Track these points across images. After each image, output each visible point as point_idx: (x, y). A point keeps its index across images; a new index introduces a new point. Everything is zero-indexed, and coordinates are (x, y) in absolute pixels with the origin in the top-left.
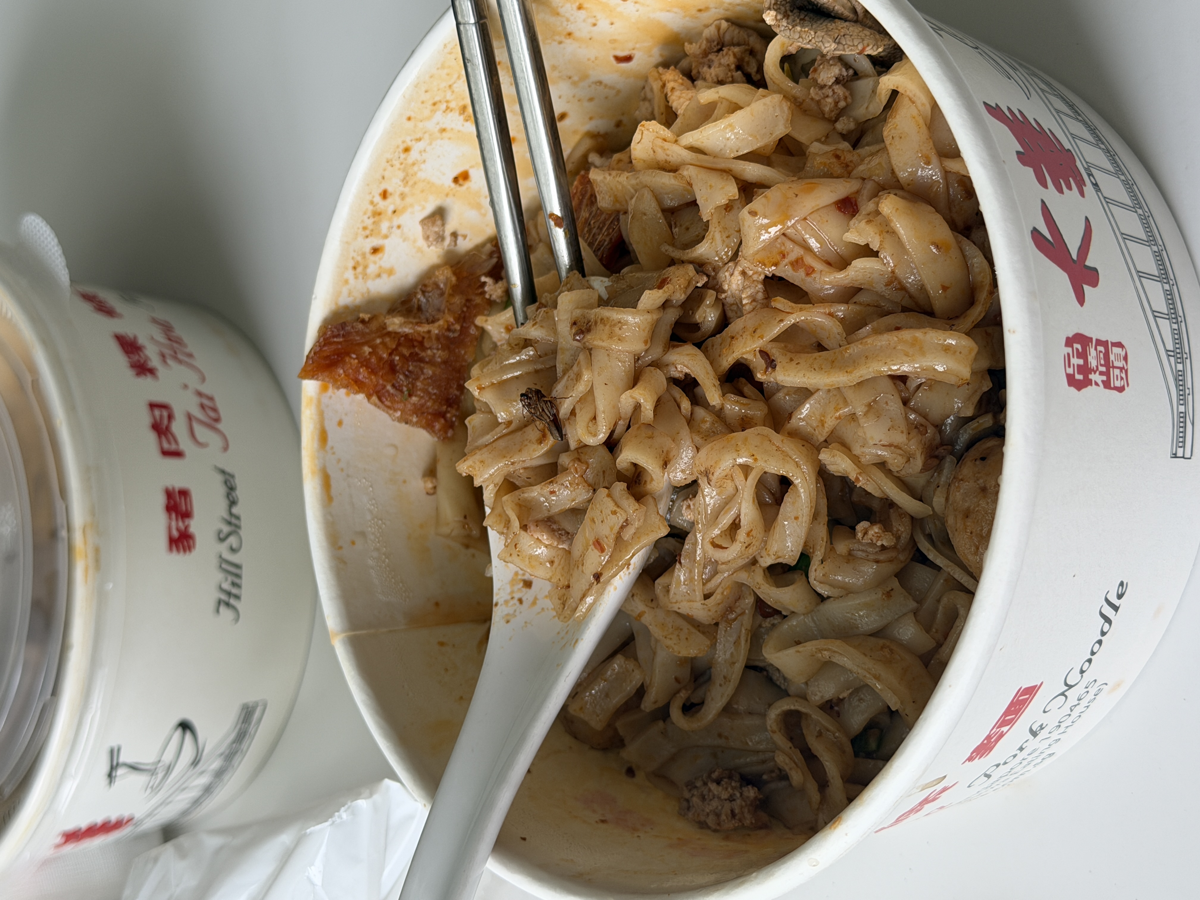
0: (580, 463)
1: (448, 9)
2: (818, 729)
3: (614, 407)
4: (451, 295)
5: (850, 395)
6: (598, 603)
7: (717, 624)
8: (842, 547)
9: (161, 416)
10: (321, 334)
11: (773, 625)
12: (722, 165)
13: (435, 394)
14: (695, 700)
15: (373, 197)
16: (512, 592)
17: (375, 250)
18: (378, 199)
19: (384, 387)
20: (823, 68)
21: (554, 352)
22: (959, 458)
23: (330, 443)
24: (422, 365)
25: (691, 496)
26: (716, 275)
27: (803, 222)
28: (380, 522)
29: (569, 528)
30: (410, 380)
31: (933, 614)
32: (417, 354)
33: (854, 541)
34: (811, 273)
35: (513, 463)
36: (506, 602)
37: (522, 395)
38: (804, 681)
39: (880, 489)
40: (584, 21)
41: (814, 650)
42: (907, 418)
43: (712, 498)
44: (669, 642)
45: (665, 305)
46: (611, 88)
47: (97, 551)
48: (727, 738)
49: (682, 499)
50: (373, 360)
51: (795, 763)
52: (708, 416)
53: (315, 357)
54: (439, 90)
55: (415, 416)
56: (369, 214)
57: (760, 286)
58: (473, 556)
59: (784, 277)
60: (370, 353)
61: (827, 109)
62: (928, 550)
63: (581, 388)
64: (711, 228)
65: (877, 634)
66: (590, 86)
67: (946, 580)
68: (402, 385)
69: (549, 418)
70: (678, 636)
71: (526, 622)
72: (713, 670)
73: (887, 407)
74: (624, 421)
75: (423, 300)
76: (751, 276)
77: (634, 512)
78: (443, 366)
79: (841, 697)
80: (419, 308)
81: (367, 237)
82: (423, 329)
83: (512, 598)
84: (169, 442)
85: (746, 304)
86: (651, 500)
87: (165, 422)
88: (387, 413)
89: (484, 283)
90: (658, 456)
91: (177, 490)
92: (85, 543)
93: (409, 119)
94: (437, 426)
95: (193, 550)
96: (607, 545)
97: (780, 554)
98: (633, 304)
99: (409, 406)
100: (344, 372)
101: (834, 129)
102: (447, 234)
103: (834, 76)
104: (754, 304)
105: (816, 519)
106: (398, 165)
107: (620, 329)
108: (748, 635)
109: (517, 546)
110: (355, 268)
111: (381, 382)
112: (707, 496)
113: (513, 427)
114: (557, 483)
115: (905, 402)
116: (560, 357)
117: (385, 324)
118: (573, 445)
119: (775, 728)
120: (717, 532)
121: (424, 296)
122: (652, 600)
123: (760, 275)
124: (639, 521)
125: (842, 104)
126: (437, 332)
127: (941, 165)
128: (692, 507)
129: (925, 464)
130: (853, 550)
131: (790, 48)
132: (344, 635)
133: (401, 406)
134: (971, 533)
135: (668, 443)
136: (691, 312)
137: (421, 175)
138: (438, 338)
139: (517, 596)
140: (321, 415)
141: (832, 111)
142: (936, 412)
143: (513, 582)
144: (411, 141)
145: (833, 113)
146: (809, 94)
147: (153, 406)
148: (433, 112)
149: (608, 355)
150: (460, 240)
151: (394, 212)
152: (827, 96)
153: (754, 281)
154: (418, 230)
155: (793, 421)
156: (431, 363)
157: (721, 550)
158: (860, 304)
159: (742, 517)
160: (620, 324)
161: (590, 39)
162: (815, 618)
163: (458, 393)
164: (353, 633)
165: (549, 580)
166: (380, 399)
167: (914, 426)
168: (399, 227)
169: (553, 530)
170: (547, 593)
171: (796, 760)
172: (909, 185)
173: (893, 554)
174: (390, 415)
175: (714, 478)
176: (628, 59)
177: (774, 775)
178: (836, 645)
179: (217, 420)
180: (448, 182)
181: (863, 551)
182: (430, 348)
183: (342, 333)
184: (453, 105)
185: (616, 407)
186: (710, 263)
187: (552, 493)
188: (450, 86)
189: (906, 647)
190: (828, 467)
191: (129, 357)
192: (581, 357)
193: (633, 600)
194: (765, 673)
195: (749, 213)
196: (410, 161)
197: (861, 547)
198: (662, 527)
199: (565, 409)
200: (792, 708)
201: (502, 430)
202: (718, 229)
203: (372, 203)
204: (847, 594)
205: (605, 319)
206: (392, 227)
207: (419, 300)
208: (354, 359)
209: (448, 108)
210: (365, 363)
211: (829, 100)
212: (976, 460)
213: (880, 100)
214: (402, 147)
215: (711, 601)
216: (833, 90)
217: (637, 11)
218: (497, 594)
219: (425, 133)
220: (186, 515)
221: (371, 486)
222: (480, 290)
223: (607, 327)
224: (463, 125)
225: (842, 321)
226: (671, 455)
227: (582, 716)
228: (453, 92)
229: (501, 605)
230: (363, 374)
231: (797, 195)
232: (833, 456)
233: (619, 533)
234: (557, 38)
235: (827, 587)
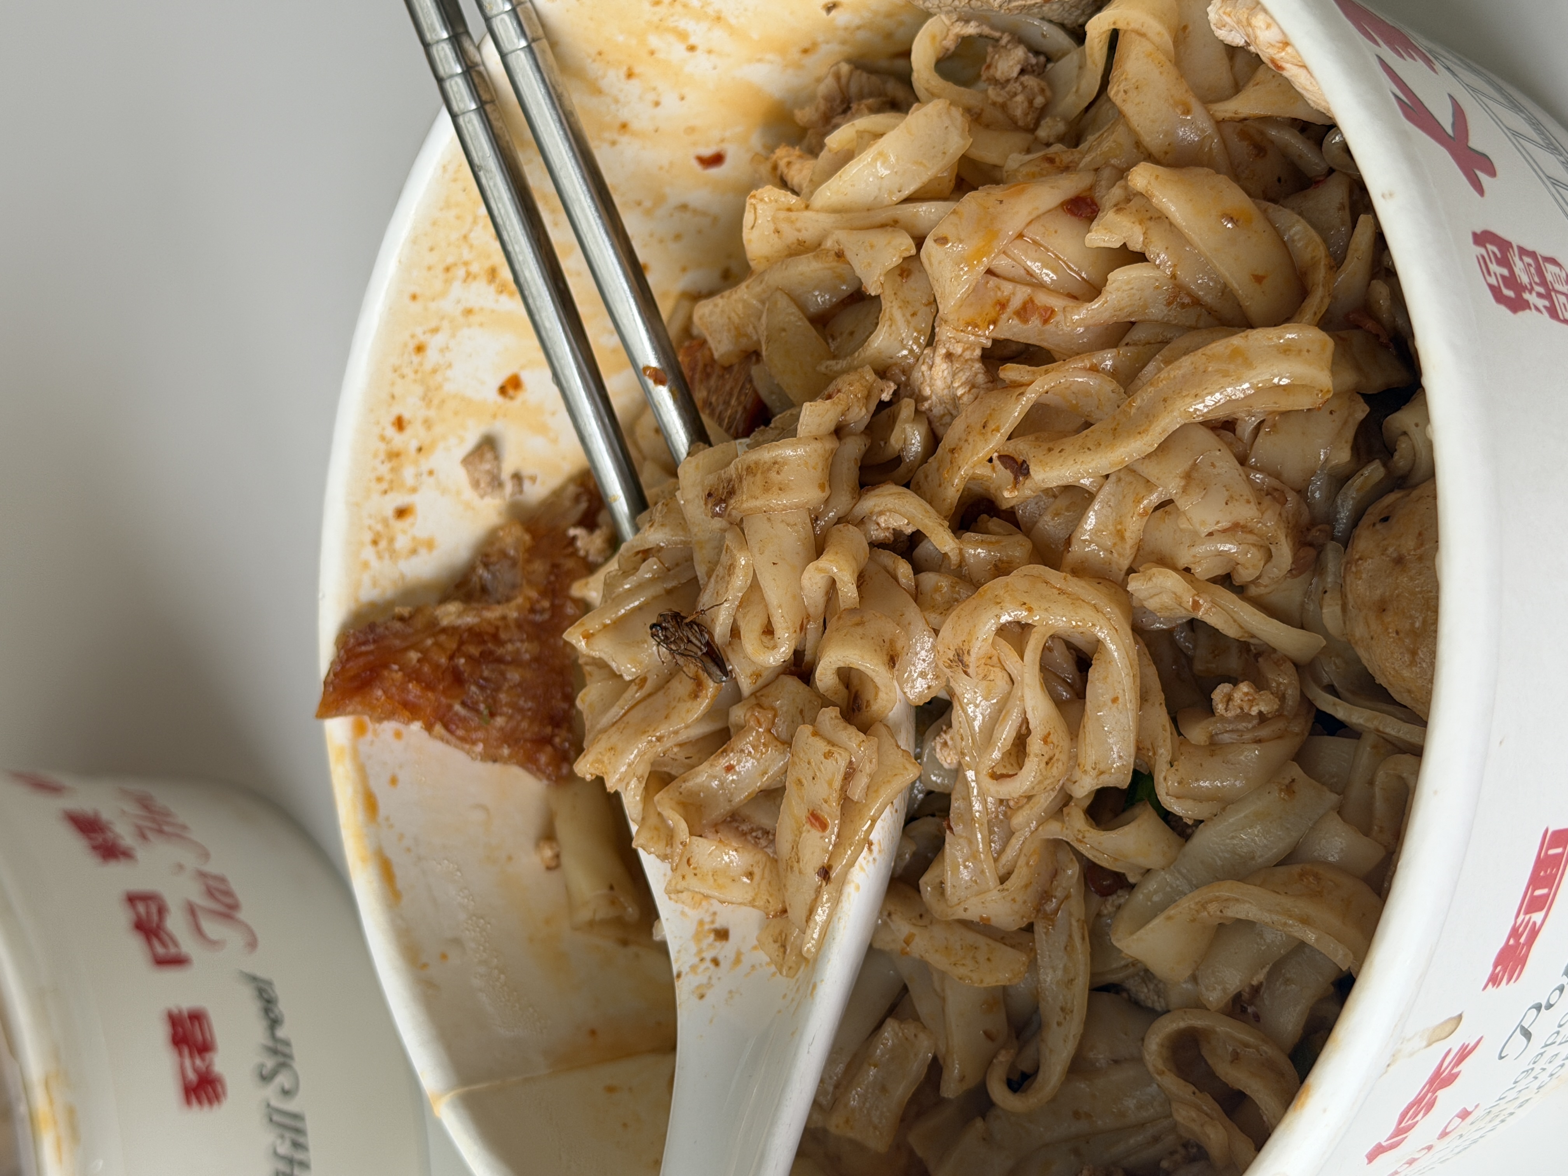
0: (761, 710)
1: (438, 112)
2: (1231, 1049)
3: (794, 597)
4: (529, 561)
5: (1151, 470)
6: (835, 919)
7: (1029, 928)
8: (1197, 733)
9: (148, 913)
10: (340, 647)
11: (1119, 907)
12: (883, 216)
13: (529, 709)
14: (1025, 1066)
15: (383, 429)
16: (700, 951)
17: (401, 513)
18: (391, 432)
19: (450, 707)
20: (1000, 57)
21: (689, 559)
22: (1346, 542)
23: (383, 811)
24: (502, 667)
25: (944, 728)
26: (908, 379)
27: (1018, 242)
28: (482, 921)
29: (765, 821)
30: (489, 692)
31: (1369, 806)
32: (491, 653)
33: (1213, 719)
34: (1050, 318)
35: (659, 739)
36: (694, 968)
37: (653, 626)
38: (1188, 973)
39: (1235, 621)
40: (641, 98)
41: (1193, 906)
42: (1251, 482)
43: (977, 706)
44: (961, 971)
45: (839, 432)
46: (704, 214)
47: (71, 1112)
48: (1088, 1116)
49: (932, 737)
50: (426, 669)
51: (1207, 1114)
52: (941, 579)
53: (337, 680)
54: (449, 245)
55: (506, 746)
56: (382, 456)
57: (978, 366)
58: (637, 956)
59: (1011, 338)
60: (419, 661)
61: (1018, 112)
62: (1334, 704)
63: (739, 582)
64: (885, 304)
65: (1288, 859)
66: (671, 215)
67: (1375, 747)
68: (477, 703)
69: (701, 650)
70: (974, 958)
71: (730, 992)
72: (1042, 1005)
73: (1215, 471)
74: (815, 622)
75: (486, 575)
76: (960, 356)
77: (859, 746)
78: (535, 666)
79: (1255, 982)
80: (484, 590)
81: (385, 492)
82: (493, 614)
83: (702, 960)
84: (164, 944)
85: (963, 395)
86: (883, 730)
87: (155, 917)
88: (463, 749)
89: (574, 538)
90: (878, 649)
91: (186, 1014)
92: (51, 1102)
93: (414, 297)
94: (543, 759)
95: (223, 1099)
96: (829, 815)
97: (1102, 767)
98: (789, 431)
99: (495, 733)
100: (385, 692)
101: (1036, 139)
102: (506, 473)
103: (1019, 62)
104: (974, 391)
105: (1146, 700)
106: (411, 376)
107: (778, 473)
108: (1083, 928)
109: (692, 861)
110: (375, 543)
111: (443, 700)
112: (968, 704)
113: (649, 686)
114: (732, 751)
115: (1243, 460)
116: (697, 557)
117: (436, 618)
118: (746, 685)
119: (1160, 1065)
120: (996, 755)
121: (488, 570)
122: (921, 916)
123: (974, 350)
124: (871, 762)
125: (1039, 101)
126: (515, 615)
127: (1208, 111)
128: (950, 743)
129: (1296, 559)
130: (1217, 734)
131: (944, 42)
132: (452, 1094)
133: (480, 735)
134: (1397, 633)
135: (889, 628)
136: (882, 443)
137: (449, 388)
138: (519, 625)
139: (708, 955)
140: (362, 772)
141: (1026, 114)
142: (1293, 468)
143: (698, 936)
144: (424, 333)
145: (1029, 118)
146: (987, 97)
147: (132, 899)
148: (448, 282)
149: (769, 519)
150: (527, 485)
151: (420, 450)
152: (1015, 94)
153: (967, 361)
154: (460, 476)
155: (1075, 548)
156: (516, 662)
157: (1008, 779)
158: (1135, 344)
159: (1030, 716)
160: (777, 466)
161: (656, 131)
162: (1185, 871)
163: (565, 706)
164: (466, 1089)
165: (752, 903)
166: (446, 727)
167: (1263, 493)
168: (431, 473)
169: (744, 834)
170: (755, 942)
171: (1209, 1111)
172: (1166, 153)
173: (1281, 725)
174: (468, 753)
175: (972, 660)
176: (717, 159)
177: (1177, 1157)
178: (1226, 889)
179: (234, 906)
180: (491, 394)
181: (1232, 731)
182: (510, 641)
183: (371, 637)
184: (475, 268)
185: (797, 597)
186: (895, 364)
187: (730, 769)
188: (465, 237)
189: (1339, 868)
190: (1146, 604)
191: (90, 839)
192: (730, 539)
193: (892, 921)
194: (1125, 995)
195: (935, 241)
196: (428, 366)
197: (1229, 727)
198: (908, 766)
199: (720, 629)
200: (1182, 1025)
201: (634, 694)
202: (896, 304)
203: (383, 438)
204: (1224, 809)
205: (753, 466)
206: (421, 475)
207: (481, 578)
208: (396, 672)
209: (468, 274)
210: (414, 676)
211: (1020, 98)
212: (1374, 525)
213: (1094, 62)
214: (412, 345)
215: (1014, 882)
216: (1022, 84)
217: (715, 68)
218: (677, 961)
219: (443, 318)
220: (204, 1048)
221: (458, 870)
222: (570, 550)
223: (759, 475)
224: (497, 301)
225: (1114, 374)
226: (899, 645)
227: (851, 1134)
228: (471, 246)
229: (687, 974)
230: (414, 690)
231: (1001, 202)
232: (1150, 579)
233: (843, 789)
234: (607, 135)
235: (1189, 803)
